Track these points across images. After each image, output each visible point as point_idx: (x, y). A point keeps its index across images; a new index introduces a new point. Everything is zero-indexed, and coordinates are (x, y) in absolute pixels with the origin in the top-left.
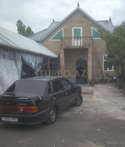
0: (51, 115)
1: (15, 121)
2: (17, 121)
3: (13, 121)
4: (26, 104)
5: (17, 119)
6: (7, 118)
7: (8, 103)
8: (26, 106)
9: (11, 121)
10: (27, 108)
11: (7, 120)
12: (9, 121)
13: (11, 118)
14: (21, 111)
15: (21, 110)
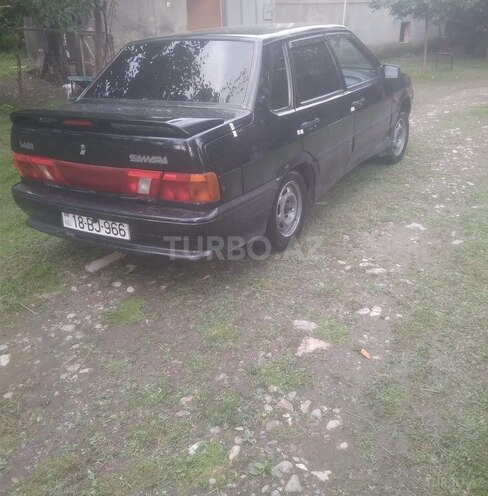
0: (282, 208)
1: (119, 236)
2: (127, 237)
3: (111, 235)
4: (164, 161)
5: (126, 227)
6: (85, 221)
7: (83, 152)
8: (163, 169)
9: (103, 232)
10: (167, 176)
11: (86, 230)
12: (94, 232)
13: (102, 222)
14: (140, 191)
15: (144, 188)
